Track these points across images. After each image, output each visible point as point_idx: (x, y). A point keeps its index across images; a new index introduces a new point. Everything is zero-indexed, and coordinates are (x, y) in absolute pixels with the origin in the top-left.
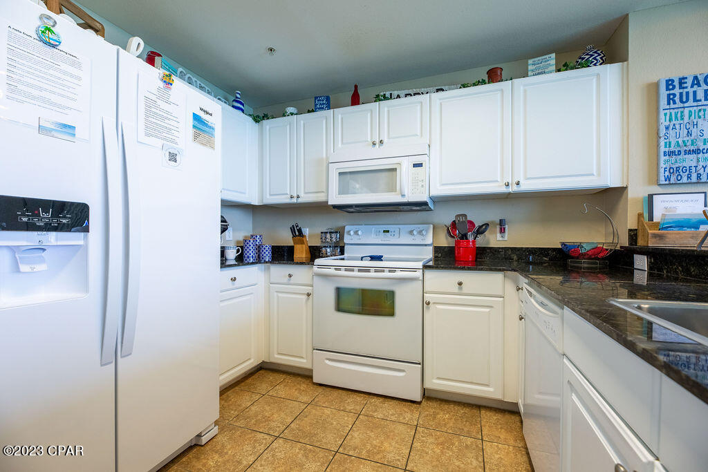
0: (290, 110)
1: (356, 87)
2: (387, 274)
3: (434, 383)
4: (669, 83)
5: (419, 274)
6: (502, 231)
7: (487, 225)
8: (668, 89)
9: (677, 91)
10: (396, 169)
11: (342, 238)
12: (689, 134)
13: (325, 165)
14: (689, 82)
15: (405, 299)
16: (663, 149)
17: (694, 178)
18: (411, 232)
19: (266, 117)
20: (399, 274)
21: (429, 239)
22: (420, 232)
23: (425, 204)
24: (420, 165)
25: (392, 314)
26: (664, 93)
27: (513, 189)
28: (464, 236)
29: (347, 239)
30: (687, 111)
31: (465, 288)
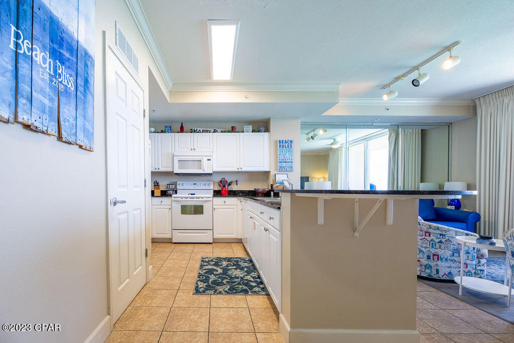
1: (182, 123)
2: (200, 199)
3: (217, 236)
4: (280, 141)
5: (211, 199)
6: (237, 184)
7: (232, 182)
8: (279, 143)
9: (281, 144)
10: (201, 161)
11: (176, 187)
12: (284, 157)
13: (171, 156)
14: (284, 141)
15: (207, 208)
16: (278, 161)
17: (285, 169)
18: (205, 184)
20: (204, 199)
21: (212, 187)
22: (208, 185)
23: (211, 174)
24: (210, 160)
25: (202, 213)
27: (240, 170)
28: (224, 186)
29: (178, 187)
30: (283, 150)
31: (226, 203)
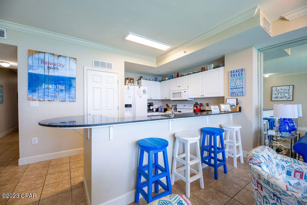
0: (167, 79)
1: (178, 72)
4: (231, 72)
6: (207, 106)
8: (231, 73)
9: (233, 74)
10: (181, 92)
12: (235, 84)
13: (170, 92)
14: (235, 71)
16: (230, 88)
17: (236, 94)
19: (162, 80)
24: (185, 92)
26: (230, 74)
30: (235, 78)
